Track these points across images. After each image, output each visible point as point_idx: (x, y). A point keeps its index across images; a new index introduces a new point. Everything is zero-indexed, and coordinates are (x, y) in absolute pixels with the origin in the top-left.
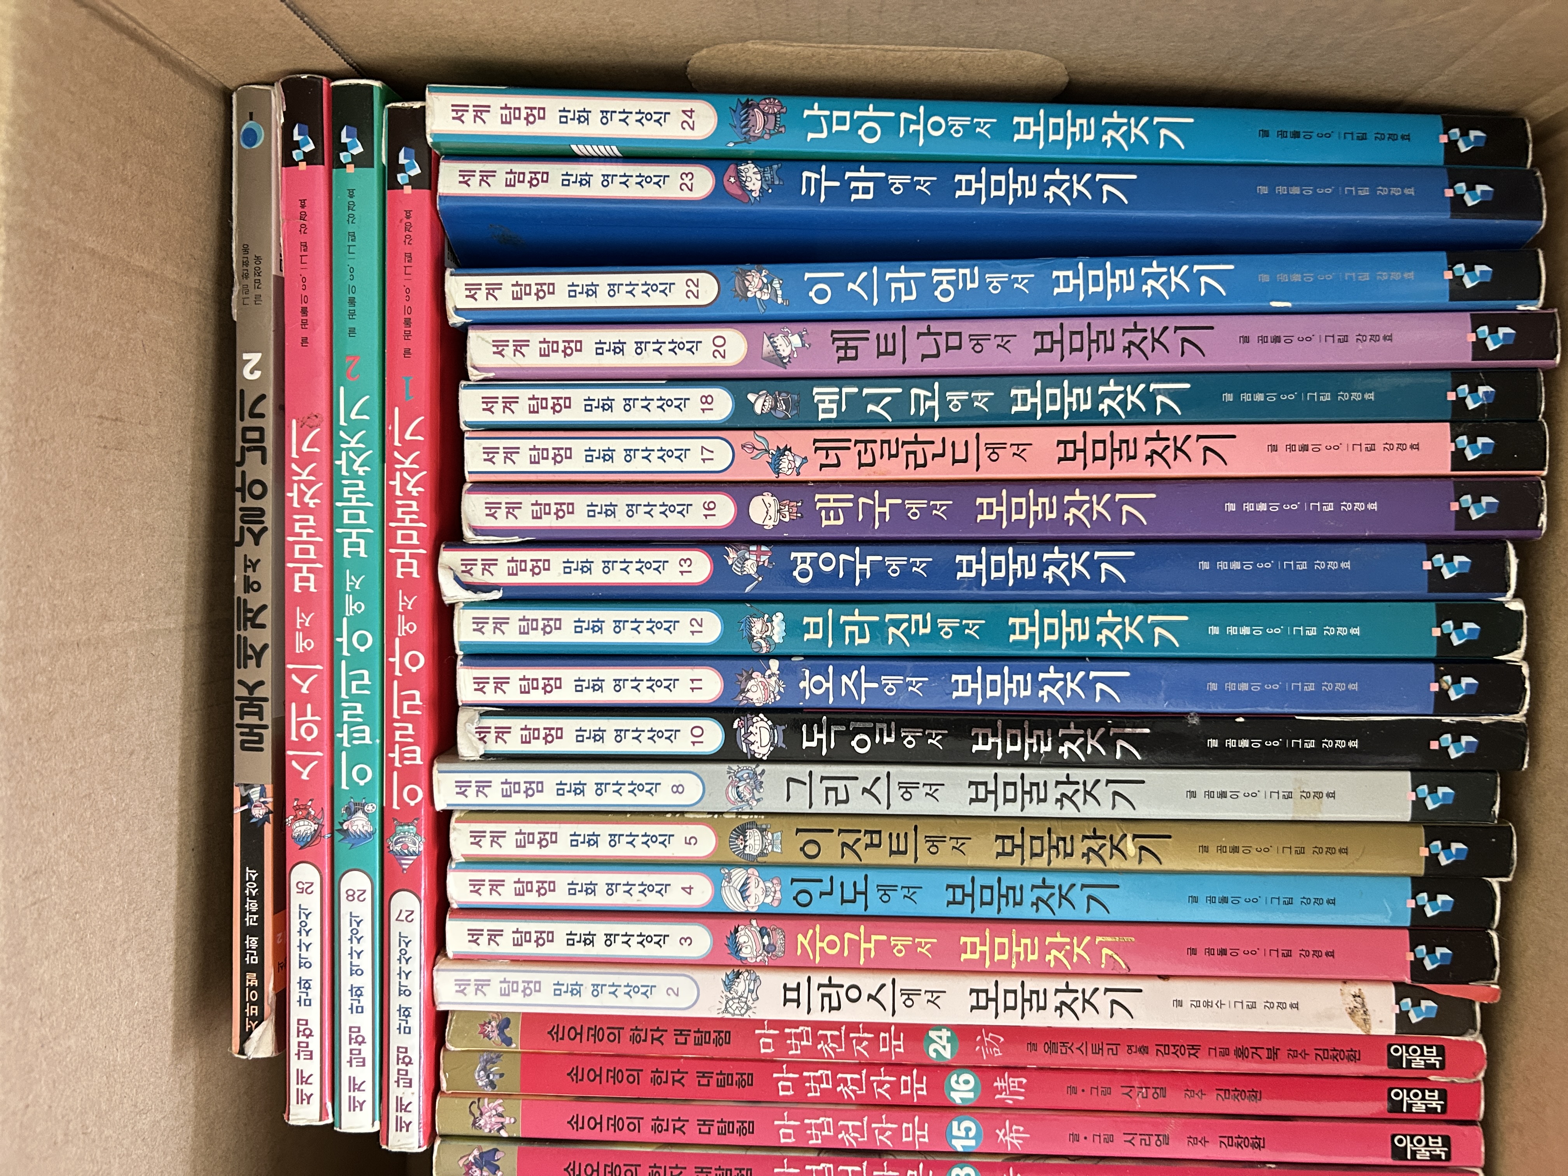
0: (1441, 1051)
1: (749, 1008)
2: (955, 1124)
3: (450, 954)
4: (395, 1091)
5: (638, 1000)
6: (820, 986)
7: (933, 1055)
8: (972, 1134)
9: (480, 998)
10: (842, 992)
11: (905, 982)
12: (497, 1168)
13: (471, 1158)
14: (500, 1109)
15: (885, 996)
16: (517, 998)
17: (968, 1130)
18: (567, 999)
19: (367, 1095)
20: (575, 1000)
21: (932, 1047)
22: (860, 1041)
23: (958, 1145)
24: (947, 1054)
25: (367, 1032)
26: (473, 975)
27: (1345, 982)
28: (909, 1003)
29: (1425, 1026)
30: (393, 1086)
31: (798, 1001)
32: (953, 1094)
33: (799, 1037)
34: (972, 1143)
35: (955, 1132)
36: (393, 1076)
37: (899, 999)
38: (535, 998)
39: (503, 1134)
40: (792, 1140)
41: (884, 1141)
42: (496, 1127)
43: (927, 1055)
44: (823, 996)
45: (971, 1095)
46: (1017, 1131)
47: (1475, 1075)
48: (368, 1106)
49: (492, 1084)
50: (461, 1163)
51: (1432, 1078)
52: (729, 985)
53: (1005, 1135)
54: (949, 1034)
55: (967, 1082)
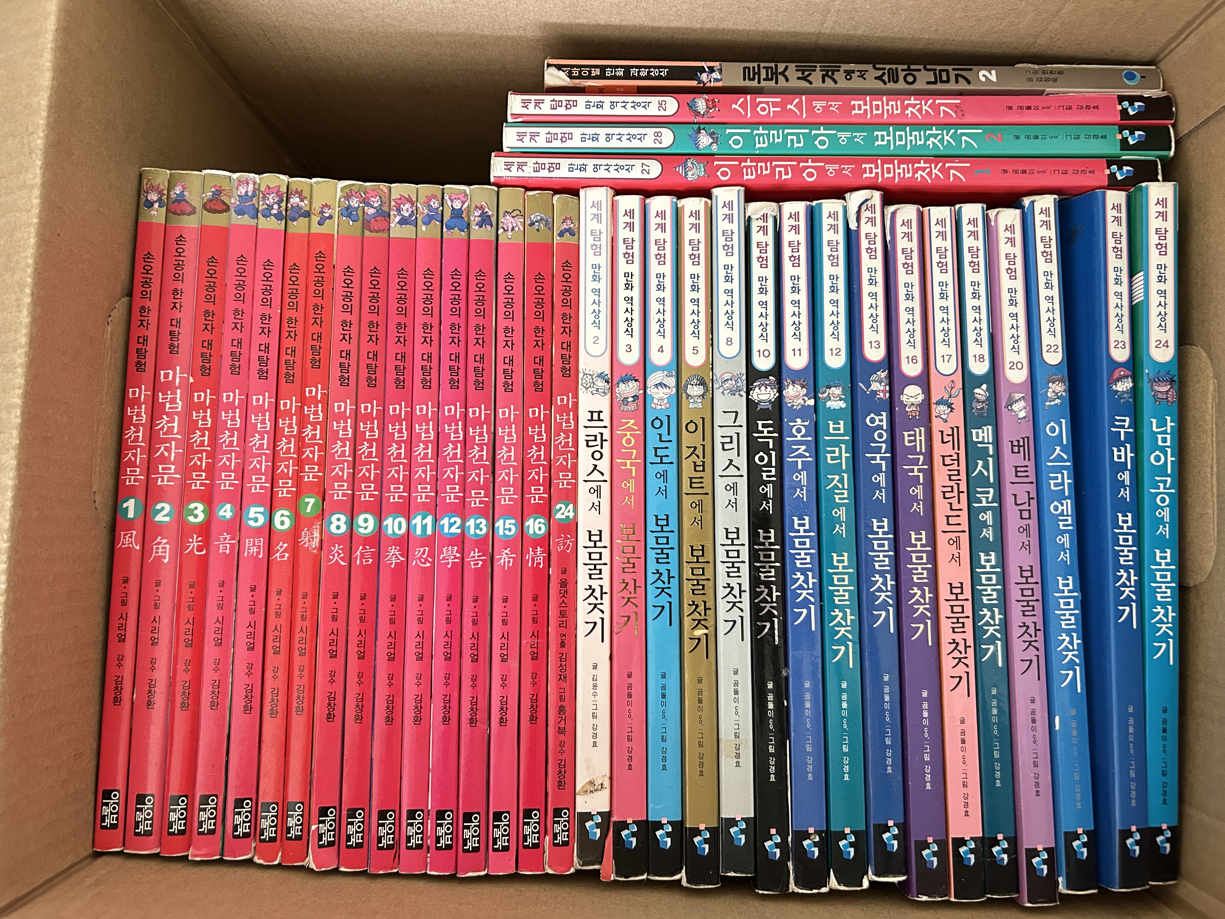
0: (565, 844)
1: (587, 389)
2: (513, 521)
3: (617, 198)
4: (531, 161)
5: (591, 318)
6: (602, 434)
7: (558, 507)
8: (507, 532)
9: (589, 217)
10: (598, 448)
11: (605, 488)
12: (481, 227)
13: (486, 210)
14: (516, 229)
15: (596, 476)
16: (590, 240)
17: (510, 530)
18: (590, 272)
19: (527, 143)
20: (589, 278)
21: (563, 506)
22: (566, 460)
23: (499, 524)
24: (559, 516)
25: (569, 144)
26: (605, 212)
27: (611, 778)
28: (592, 491)
29: (584, 832)
30: (535, 160)
31: (592, 420)
32: (532, 520)
33: (568, 421)
34: (501, 533)
35: (508, 522)
36: (540, 161)
37: (594, 485)
38: (590, 252)
39: (501, 231)
40: (501, 417)
41: (502, 476)
42: (505, 227)
43: (557, 503)
44: (596, 436)
45: (531, 532)
46: (509, 562)
47: (550, 867)
48: (520, 144)
49: (532, 224)
50: (483, 203)
51: (547, 838)
52: (601, 376)
53: (507, 554)
54: (571, 517)
55: (540, 529)
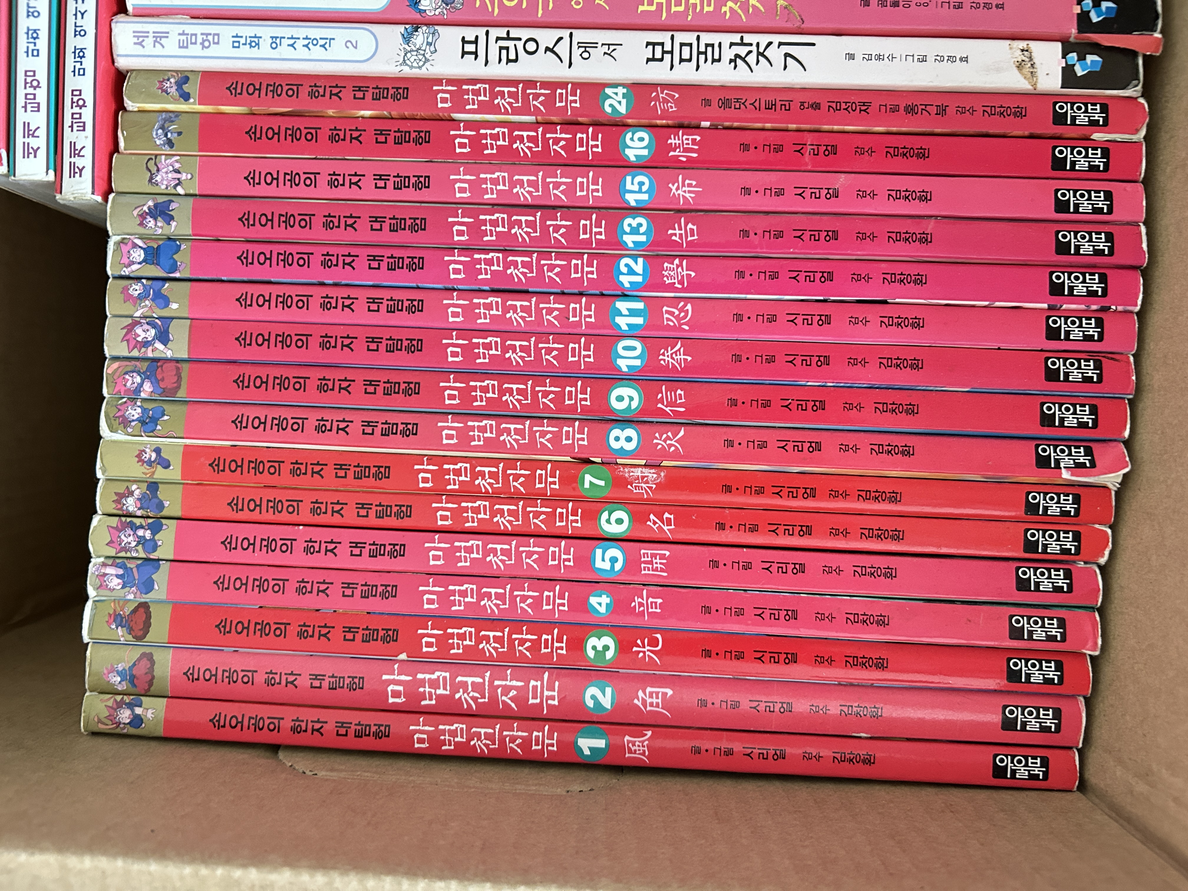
0: (1104, 109)
2: (629, 179)
3: (130, 8)
4: (69, 136)
5: (317, 52)
6: (498, 39)
7: (608, 110)
8: (645, 188)
9: (158, 50)
10: (520, 45)
11: (582, 36)
12: (172, 218)
15: (563, 49)
16: (195, 50)
17: (641, 184)
18: (245, 51)
19: (40, 142)
20: (255, 52)
21: (608, 102)
22: (536, 96)
23: (631, 199)
24: (623, 109)
25: (42, 76)
26: (151, 26)
27: (1014, 38)
28: (586, 55)
29: (1089, 81)
30: (67, 130)
31: (476, 54)
32: (628, 152)
33: (477, 93)
34: (645, 197)
35: (629, 186)
36: (68, 121)
37: (576, 52)
38: (213, 51)
40: (467, 194)
41: (558, 195)
42: (173, 183)
43: (603, 111)
44: (501, 48)
45: (645, 152)
46: (690, 185)
47: (1137, 131)
48: (42, 154)
50: (135, 213)
51: (1096, 136)
53: (678, 189)
54: (625, 91)
55: (641, 139)
